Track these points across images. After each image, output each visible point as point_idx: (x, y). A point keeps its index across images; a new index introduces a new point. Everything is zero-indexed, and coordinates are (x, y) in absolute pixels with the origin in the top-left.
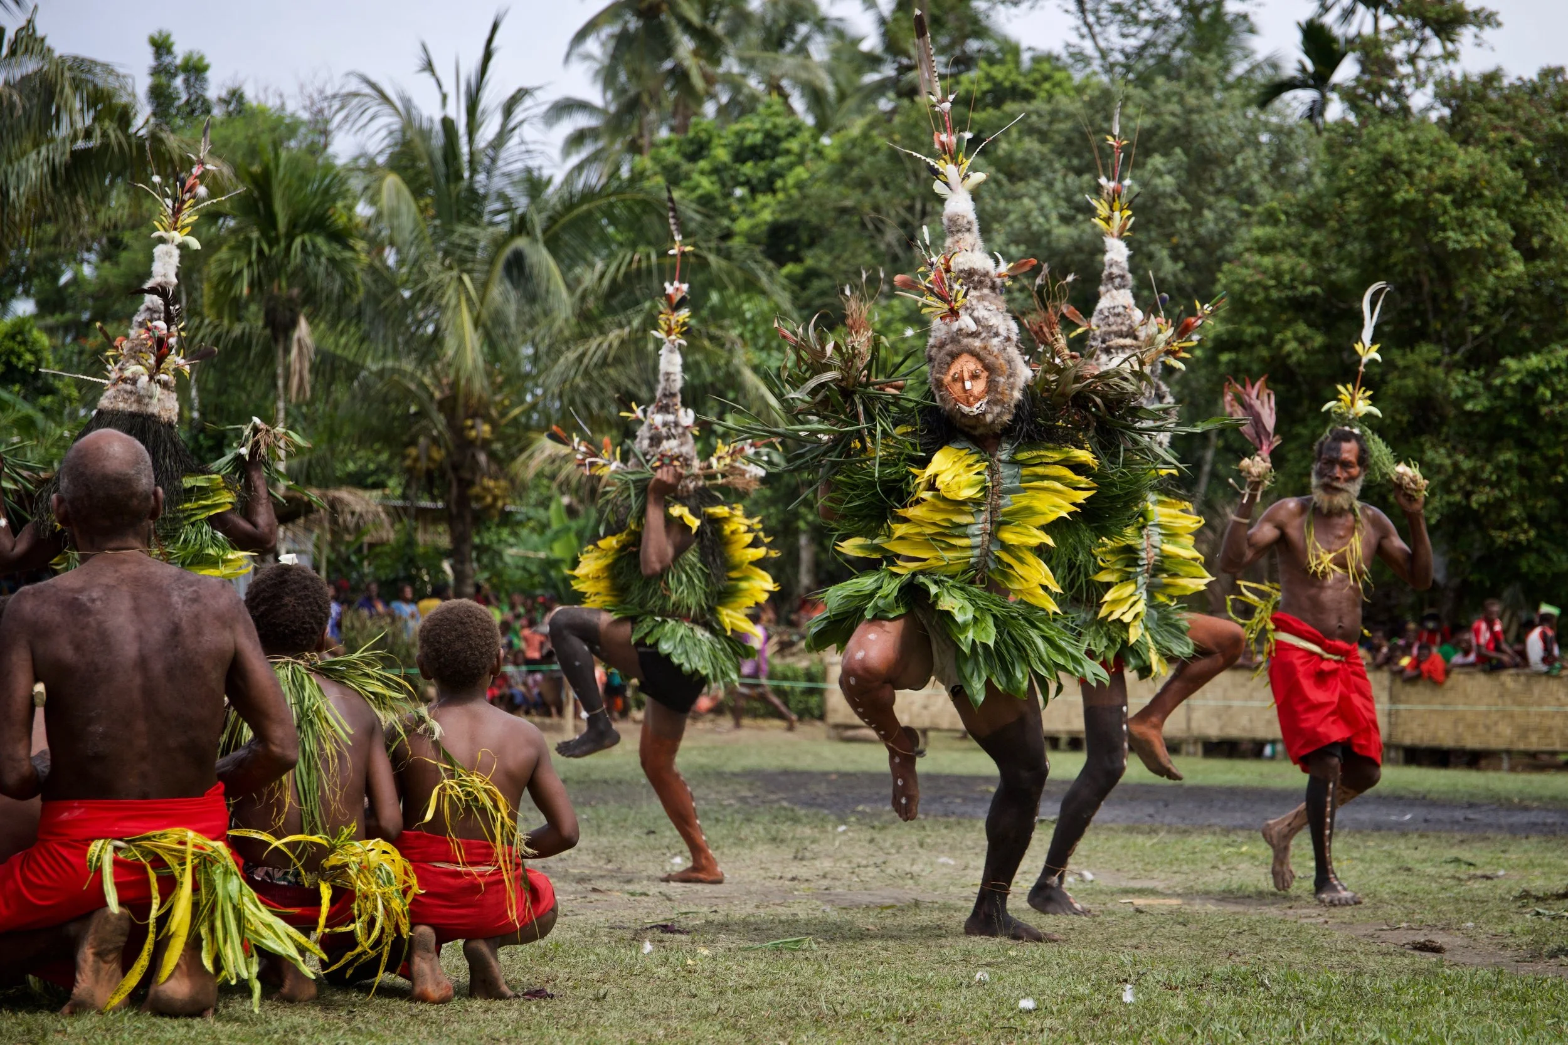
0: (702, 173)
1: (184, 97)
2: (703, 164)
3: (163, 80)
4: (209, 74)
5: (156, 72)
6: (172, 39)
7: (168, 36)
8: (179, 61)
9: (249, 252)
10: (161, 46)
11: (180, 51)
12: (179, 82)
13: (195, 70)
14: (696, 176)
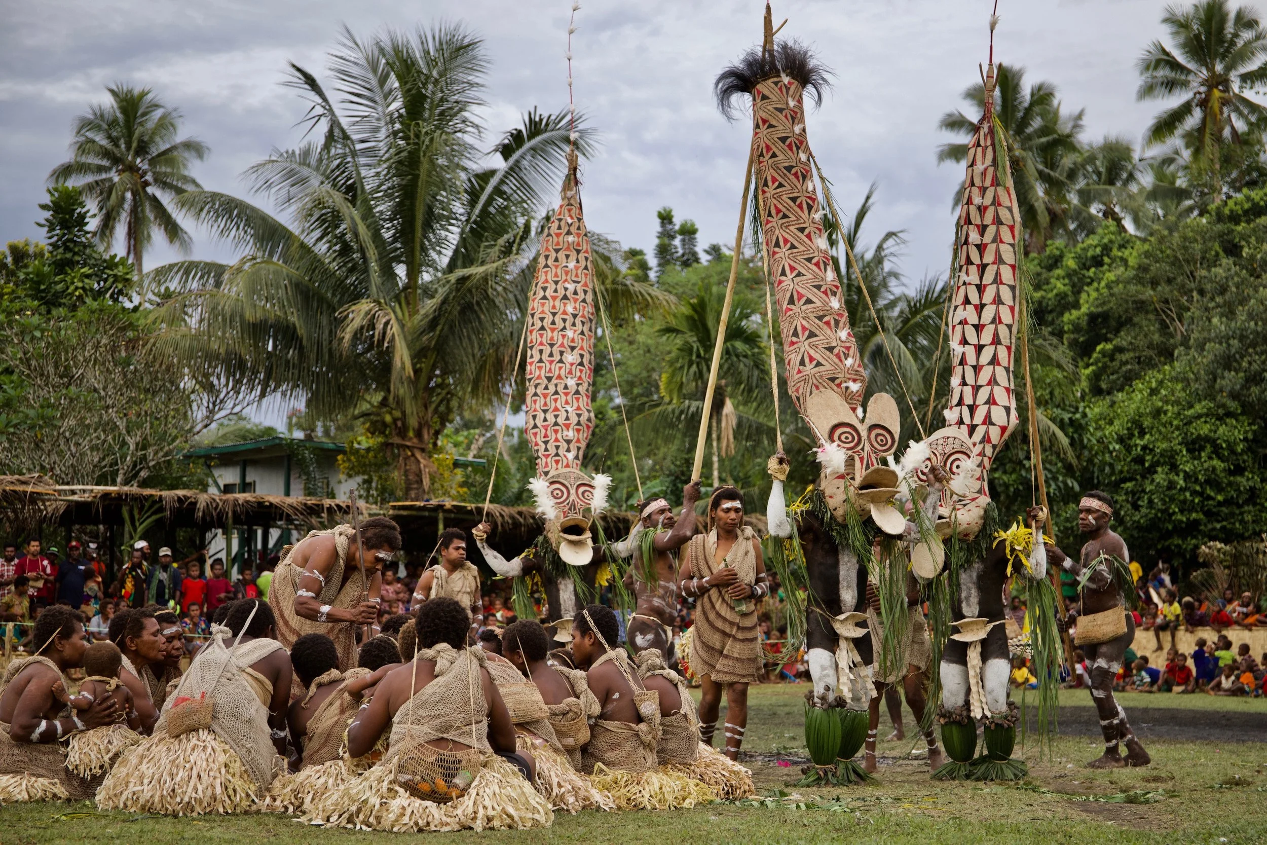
0: (1058, 278)
1: (681, 251)
2: (1059, 272)
3: (666, 241)
4: (698, 235)
5: (661, 235)
6: (673, 213)
7: (670, 211)
8: (677, 227)
9: (691, 354)
10: (665, 218)
11: (678, 221)
12: (677, 242)
13: (689, 232)
14: (1053, 281)
